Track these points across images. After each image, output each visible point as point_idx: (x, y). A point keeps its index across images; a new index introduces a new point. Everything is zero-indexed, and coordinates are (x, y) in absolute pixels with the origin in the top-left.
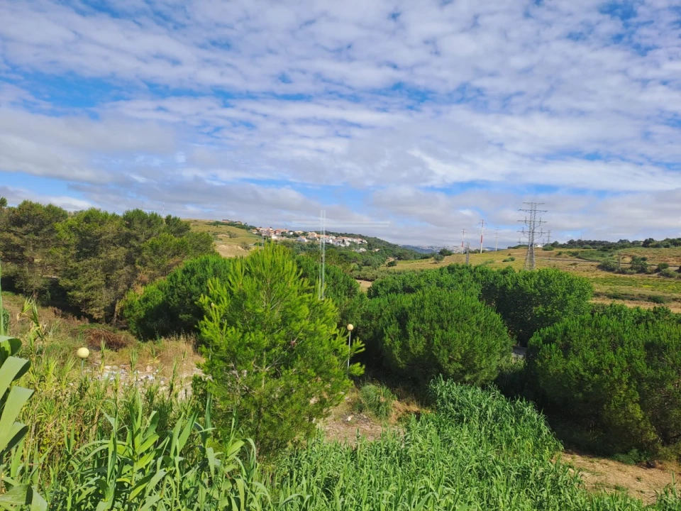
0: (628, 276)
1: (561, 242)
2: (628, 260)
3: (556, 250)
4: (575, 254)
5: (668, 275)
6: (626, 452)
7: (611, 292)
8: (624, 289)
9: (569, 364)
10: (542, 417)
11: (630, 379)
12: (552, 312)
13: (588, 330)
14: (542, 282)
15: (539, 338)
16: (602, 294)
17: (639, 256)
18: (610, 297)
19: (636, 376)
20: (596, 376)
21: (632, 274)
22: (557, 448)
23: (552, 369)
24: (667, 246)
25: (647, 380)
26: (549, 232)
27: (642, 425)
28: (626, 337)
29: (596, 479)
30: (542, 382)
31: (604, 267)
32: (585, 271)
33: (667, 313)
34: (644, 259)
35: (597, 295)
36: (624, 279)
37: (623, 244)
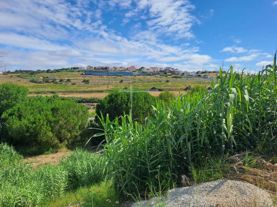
0: (42, 84)
1: (12, 71)
2: (42, 78)
3: (10, 75)
4: (19, 76)
5: (56, 83)
6: (48, 150)
7: (36, 91)
8: (41, 90)
9: (22, 123)
10: (12, 147)
11: (47, 123)
12: (11, 102)
13: (29, 107)
14: (4, 89)
15: (6, 114)
16: (33, 92)
17: (45, 76)
18: (36, 93)
19: (49, 122)
20: (34, 125)
21: (44, 83)
22: (20, 158)
23: (14, 127)
24: (55, 72)
25: (53, 122)
26: (5, 66)
27: (53, 139)
28: (44, 108)
29: (38, 164)
30: (10, 133)
31: (32, 81)
32: (24, 83)
33: (58, 96)
34: (47, 77)
35: (31, 93)
36: (41, 85)
37: (39, 72)
